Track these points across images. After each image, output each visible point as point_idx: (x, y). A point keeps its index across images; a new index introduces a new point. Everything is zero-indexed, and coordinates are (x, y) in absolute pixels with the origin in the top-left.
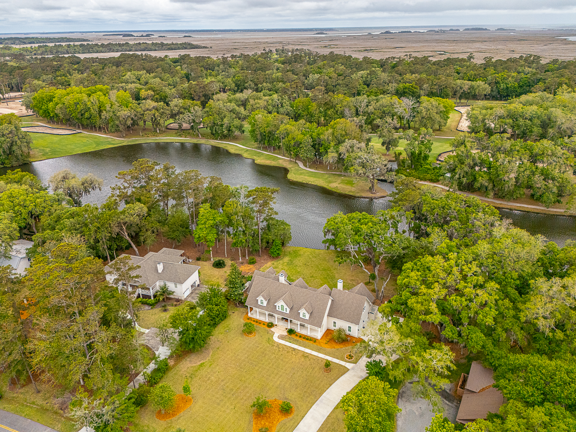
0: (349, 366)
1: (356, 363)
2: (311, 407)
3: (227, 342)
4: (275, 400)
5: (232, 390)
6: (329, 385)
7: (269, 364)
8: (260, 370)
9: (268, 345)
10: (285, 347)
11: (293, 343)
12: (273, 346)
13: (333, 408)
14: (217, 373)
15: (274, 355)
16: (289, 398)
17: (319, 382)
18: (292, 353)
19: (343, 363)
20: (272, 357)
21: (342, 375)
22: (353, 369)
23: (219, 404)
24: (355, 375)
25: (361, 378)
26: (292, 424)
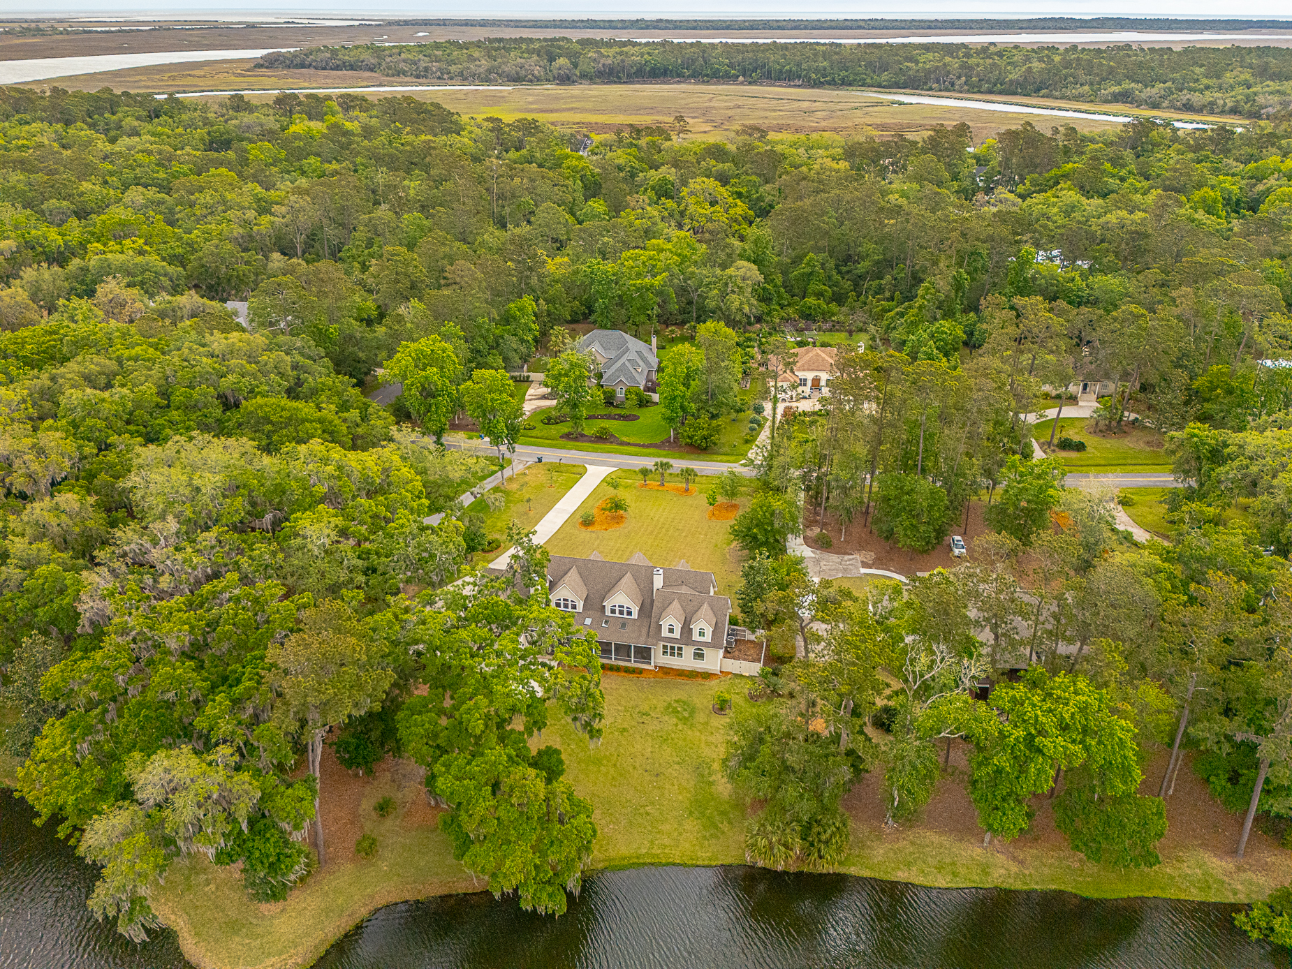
2: (559, 530)
4: (606, 530)
5: (667, 531)
14: (700, 541)
16: (589, 533)
23: (674, 519)
26: (577, 516)
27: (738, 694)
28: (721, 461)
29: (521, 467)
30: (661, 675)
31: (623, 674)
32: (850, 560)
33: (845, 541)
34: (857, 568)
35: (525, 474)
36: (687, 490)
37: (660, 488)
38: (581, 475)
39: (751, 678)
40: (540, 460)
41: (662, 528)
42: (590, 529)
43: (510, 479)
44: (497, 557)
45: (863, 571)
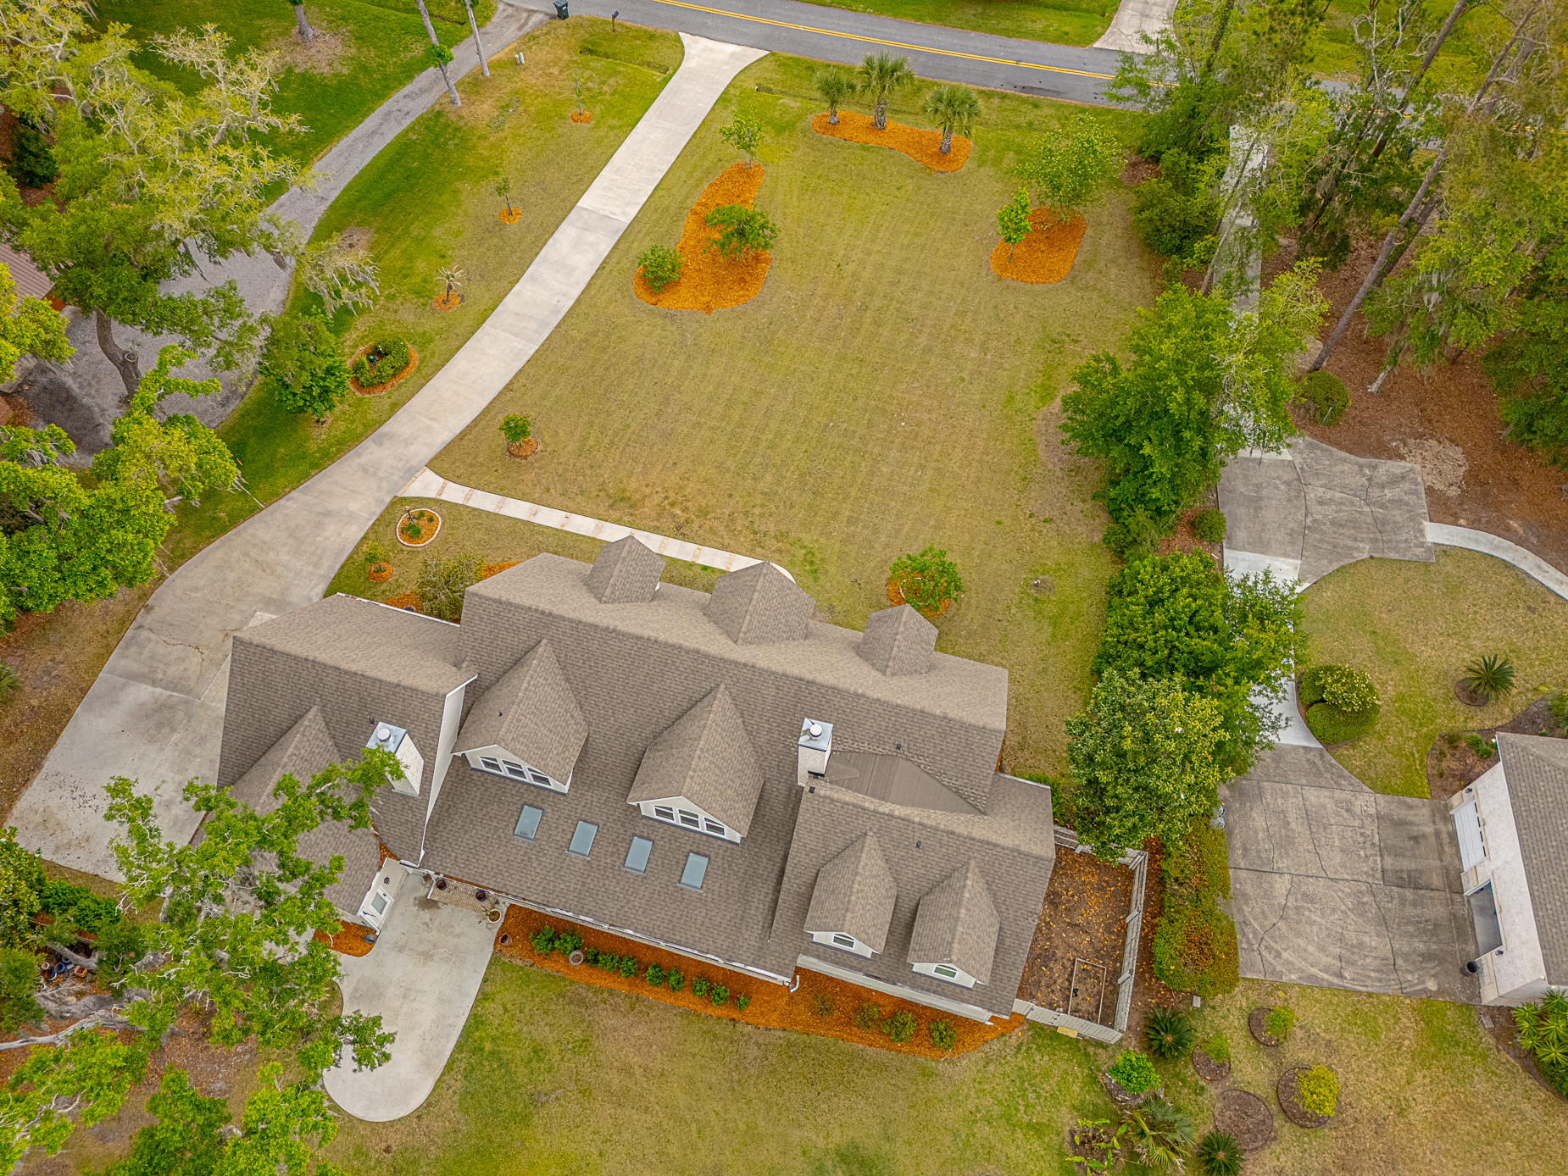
0: (428, 485)
1: (398, 501)
2: (578, 301)
3: (1007, 522)
4: (708, 309)
5: (878, 324)
6: (515, 387)
7: (772, 446)
8: (802, 413)
9: (806, 538)
10: (727, 541)
11: (691, 565)
12: (781, 536)
13: (500, 308)
14: (965, 374)
15: (761, 485)
16: (660, 321)
17: (557, 391)
18: (685, 510)
19: (455, 493)
20: (769, 477)
21: (462, 436)
22: (411, 473)
23: (899, 271)
24: (407, 443)
25: (385, 435)
26: (635, 245)
27: (1037, 1129)
28: (1043, 37)
29: (511, 33)
30: (803, 1013)
31: (686, 1000)
32: (1395, 480)
33: (1382, 392)
34: (1414, 519)
35: (516, 63)
36: (943, 154)
37: (873, 140)
38: (667, 70)
39: (1082, 1047)
40: (562, 14)
41: (864, 308)
42: (668, 302)
43: (476, 84)
44: (395, 407)
45: (1436, 533)
